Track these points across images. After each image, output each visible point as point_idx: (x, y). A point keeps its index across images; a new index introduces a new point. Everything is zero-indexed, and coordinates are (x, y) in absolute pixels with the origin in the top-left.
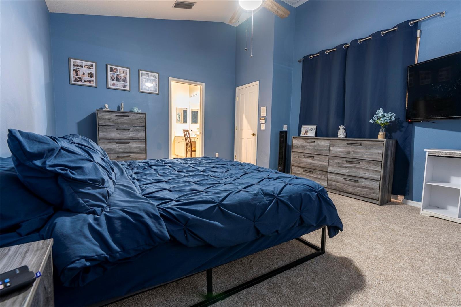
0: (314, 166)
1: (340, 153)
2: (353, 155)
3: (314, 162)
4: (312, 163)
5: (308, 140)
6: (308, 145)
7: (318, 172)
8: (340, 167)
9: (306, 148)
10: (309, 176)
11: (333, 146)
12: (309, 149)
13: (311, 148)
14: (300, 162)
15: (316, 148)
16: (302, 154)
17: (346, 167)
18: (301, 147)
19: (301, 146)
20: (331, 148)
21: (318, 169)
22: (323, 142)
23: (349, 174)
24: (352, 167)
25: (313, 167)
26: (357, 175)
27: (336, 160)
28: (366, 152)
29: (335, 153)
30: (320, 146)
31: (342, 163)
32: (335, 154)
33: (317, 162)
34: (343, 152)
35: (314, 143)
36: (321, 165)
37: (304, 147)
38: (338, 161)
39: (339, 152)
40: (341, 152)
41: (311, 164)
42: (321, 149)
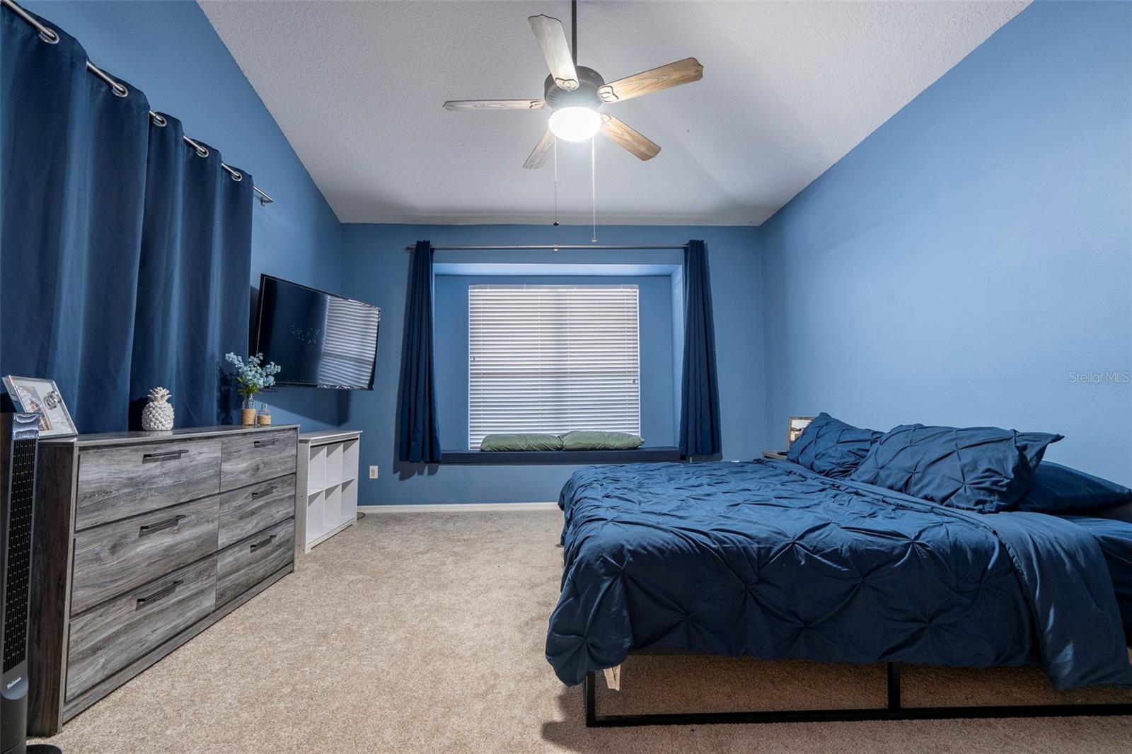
0: (179, 555)
1: (243, 477)
2: (264, 473)
3: (179, 538)
4: (172, 546)
5: (155, 449)
6: (158, 471)
7: (191, 572)
8: (241, 518)
9: (150, 489)
10: (162, 611)
11: (227, 455)
12: (160, 490)
13: (168, 481)
14: (123, 572)
15: (184, 479)
16: (132, 528)
17: (252, 513)
18: (126, 490)
19: (126, 486)
20: (226, 467)
21: (191, 560)
22: (205, 450)
23: (257, 530)
24: (260, 508)
25: (174, 563)
26: (270, 522)
27: (235, 501)
28: (280, 458)
29: (232, 479)
30: (198, 465)
31: (246, 505)
32: (233, 481)
33: (186, 536)
34: (248, 471)
35: (179, 457)
36: (199, 537)
37: (136, 485)
38: (239, 503)
39: (241, 473)
40: (244, 472)
41: (167, 552)
42: (198, 476)
